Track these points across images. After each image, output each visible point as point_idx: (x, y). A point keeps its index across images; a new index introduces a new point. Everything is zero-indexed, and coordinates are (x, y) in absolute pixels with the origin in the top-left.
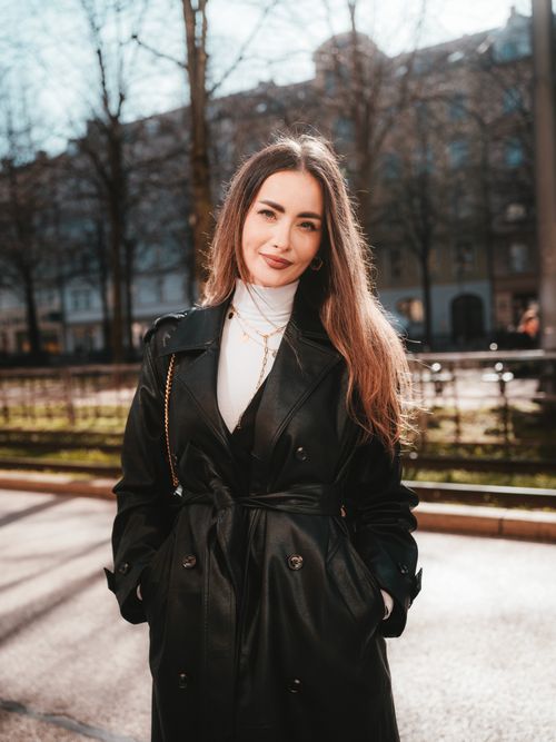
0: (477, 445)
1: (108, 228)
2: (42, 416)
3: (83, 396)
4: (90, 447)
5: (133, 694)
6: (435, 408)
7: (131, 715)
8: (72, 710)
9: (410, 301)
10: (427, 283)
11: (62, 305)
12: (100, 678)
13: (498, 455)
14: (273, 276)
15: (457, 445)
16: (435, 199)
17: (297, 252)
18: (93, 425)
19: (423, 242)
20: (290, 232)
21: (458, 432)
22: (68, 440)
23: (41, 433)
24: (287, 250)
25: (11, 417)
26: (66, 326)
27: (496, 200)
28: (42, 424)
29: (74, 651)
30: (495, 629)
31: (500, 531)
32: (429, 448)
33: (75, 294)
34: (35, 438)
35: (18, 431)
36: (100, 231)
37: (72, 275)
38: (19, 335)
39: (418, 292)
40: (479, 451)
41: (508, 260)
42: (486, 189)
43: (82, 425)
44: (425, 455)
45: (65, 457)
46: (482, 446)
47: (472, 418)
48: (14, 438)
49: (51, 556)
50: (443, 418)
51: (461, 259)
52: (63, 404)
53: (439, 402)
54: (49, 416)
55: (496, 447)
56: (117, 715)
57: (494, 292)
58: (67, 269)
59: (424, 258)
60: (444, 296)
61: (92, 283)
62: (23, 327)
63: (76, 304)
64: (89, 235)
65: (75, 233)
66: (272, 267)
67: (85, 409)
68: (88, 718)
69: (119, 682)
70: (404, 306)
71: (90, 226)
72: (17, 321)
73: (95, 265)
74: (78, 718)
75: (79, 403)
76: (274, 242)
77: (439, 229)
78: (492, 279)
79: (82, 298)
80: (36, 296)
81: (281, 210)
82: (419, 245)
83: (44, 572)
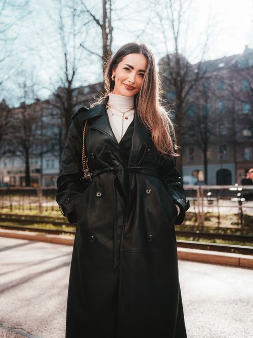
0: (228, 229)
1: (64, 132)
2: (27, 209)
3: (47, 202)
4: (47, 223)
5: (55, 322)
6: (208, 212)
7: (53, 330)
8: (24, 327)
9: (198, 171)
10: (206, 163)
11: (41, 166)
12: (40, 314)
13: (238, 234)
14: (128, 93)
15: (218, 228)
16: (210, 125)
17: (137, 84)
18: (50, 214)
19: (204, 144)
20: (135, 77)
21: (219, 223)
22: (38, 219)
23: (26, 216)
24: (134, 83)
25: (13, 209)
26: (42, 175)
27: (238, 127)
28: (27, 212)
29: (28, 301)
30: (236, 304)
31: (239, 264)
32: (205, 229)
33: (48, 161)
34: (23, 218)
35: (16, 215)
36: (60, 134)
37: (47, 152)
38: (21, 178)
39: (202, 167)
40: (229, 231)
41: (243, 154)
42: (233, 121)
43: (45, 214)
44: (203, 232)
45: (36, 226)
46: (230, 229)
47: (226, 217)
48: (13, 218)
49: (23, 264)
50: (212, 216)
51: (221, 152)
52: (37, 204)
53: (210, 210)
54: (30, 209)
55: (237, 230)
56: (47, 330)
57: (236, 169)
58: (45, 149)
59: (205, 152)
60: (213, 169)
61: (55, 156)
62: (23, 175)
63: (48, 165)
64: (56, 135)
65: (49, 133)
66: (128, 89)
67: (47, 207)
68: (32, 331)
69: (49, 316)
70: (195, 173)
71: (56, 130)
72: (21, 172)
73: (57, 148)
74: (27, 330)
75: (44, 204)
76: (129, 80)
77: (212, 138)
78: (236, 163)
79: (50, 163)
80: (30, 160)
81: (132, 68)
82: (203, 146)
83: (19, 269)
